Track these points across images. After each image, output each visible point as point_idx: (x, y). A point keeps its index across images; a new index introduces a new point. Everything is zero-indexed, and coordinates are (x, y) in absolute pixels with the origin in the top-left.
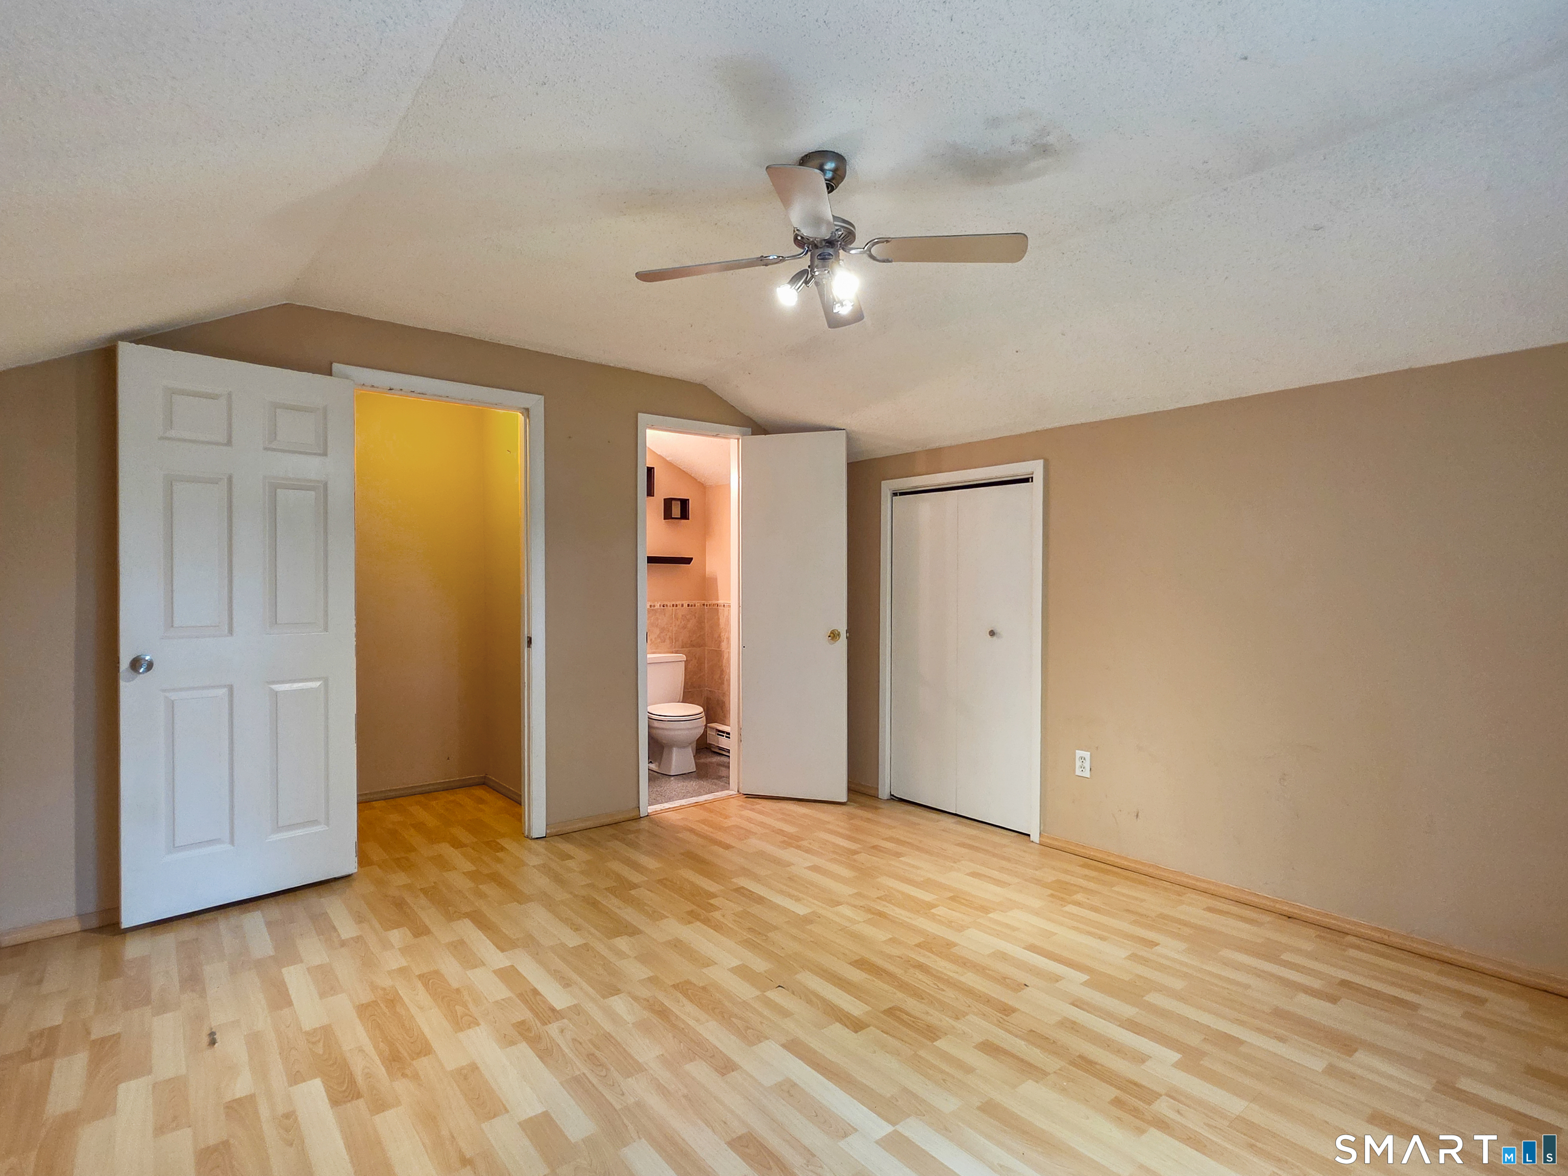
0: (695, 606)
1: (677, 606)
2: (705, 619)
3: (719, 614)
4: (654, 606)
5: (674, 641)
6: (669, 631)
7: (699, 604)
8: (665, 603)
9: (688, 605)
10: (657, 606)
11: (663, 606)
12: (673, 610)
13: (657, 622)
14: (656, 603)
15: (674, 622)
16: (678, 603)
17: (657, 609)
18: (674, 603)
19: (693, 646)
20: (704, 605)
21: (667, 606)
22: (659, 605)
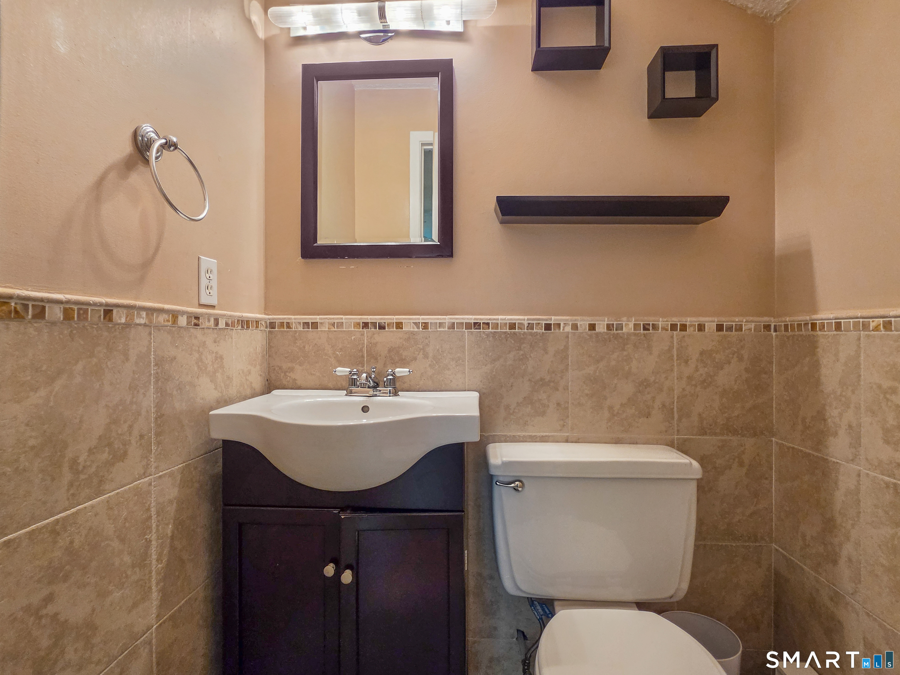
0: (741, 329)
1: (684, 328)
2: (771, 363)
3: (820, 350)
4: (620, 327)
5: (676, 416)
6: (661, 390)
7: (752, 326)
8: (651, 320)
9: (720, 328)
10: (629, 327)
11: (645, 329)
12: (672, 337)
13: (627, 368)
14: (624, 321)
15: (676, 369)
16: (689, 320)
17: (629, 334)
18: (675, 320)
19: (735, 432)
20: (767, 327)
21: (655, 327)
22: (631, 325)
